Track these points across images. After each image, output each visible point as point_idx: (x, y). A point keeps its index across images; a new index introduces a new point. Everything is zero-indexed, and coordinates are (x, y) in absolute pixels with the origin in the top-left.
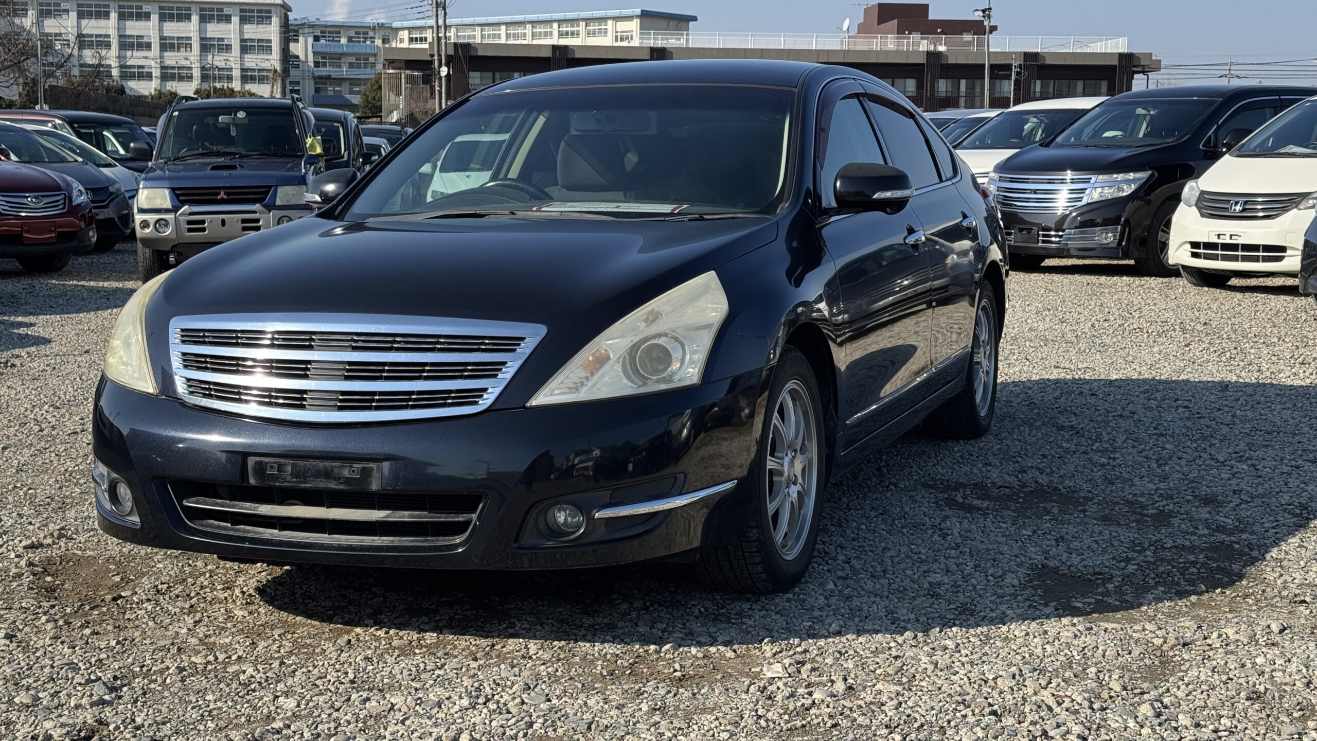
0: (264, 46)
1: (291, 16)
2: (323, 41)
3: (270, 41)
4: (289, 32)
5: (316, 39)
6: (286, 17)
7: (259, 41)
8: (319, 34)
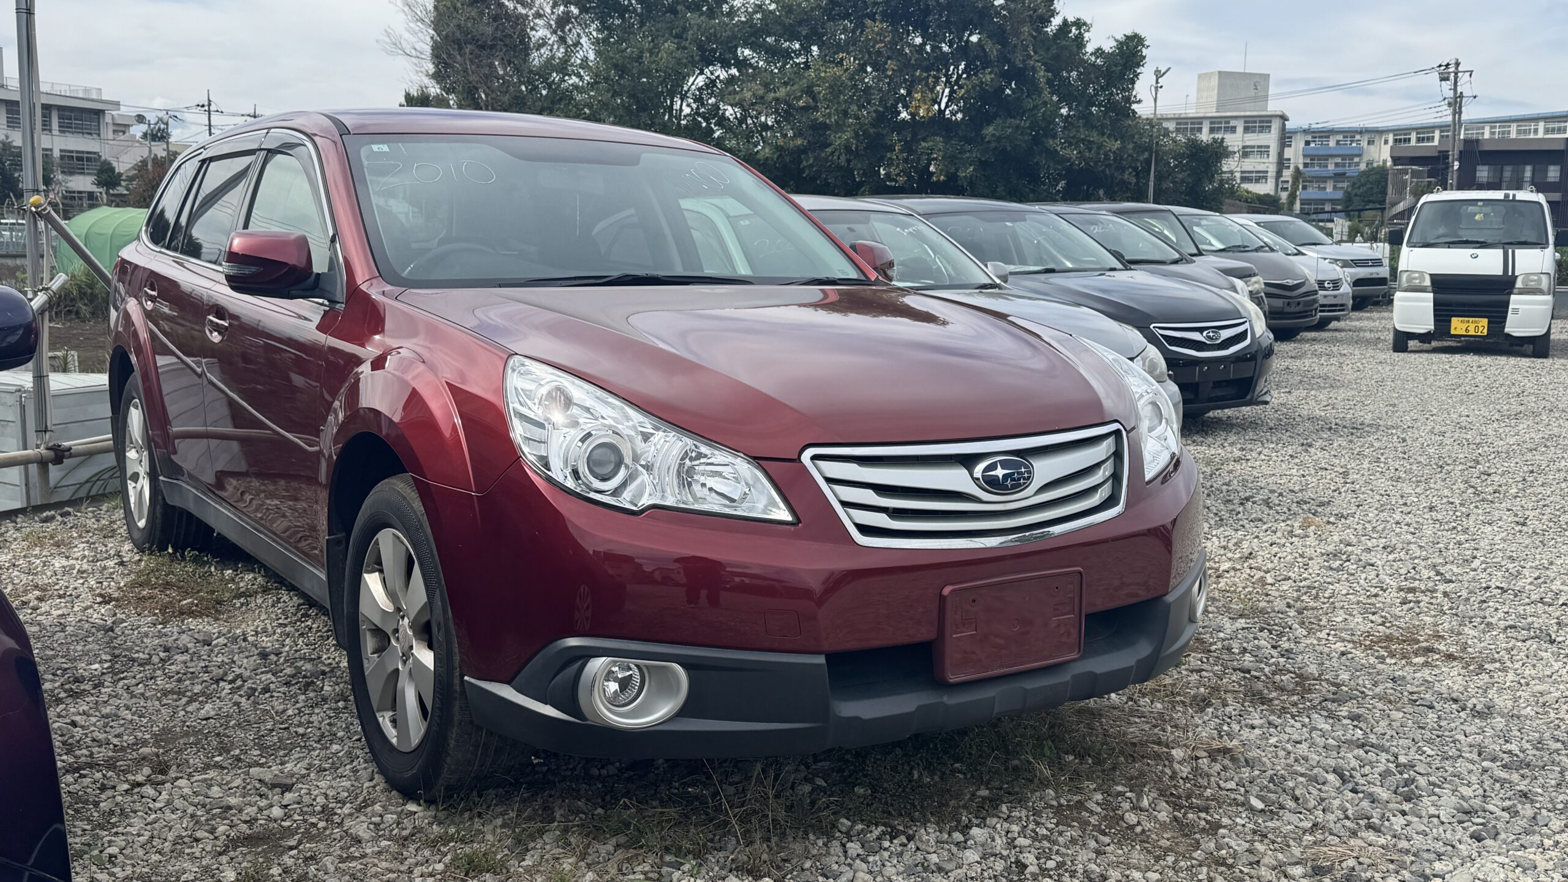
0: (1263, 150)
1: (1289, 125)
2: (1312, 145)
3: (1268, 147)
4: (1285, 137)
5: (1307, 143)
6: (1283, 127)
7: (1259, 147)
8: (1309, 138)
